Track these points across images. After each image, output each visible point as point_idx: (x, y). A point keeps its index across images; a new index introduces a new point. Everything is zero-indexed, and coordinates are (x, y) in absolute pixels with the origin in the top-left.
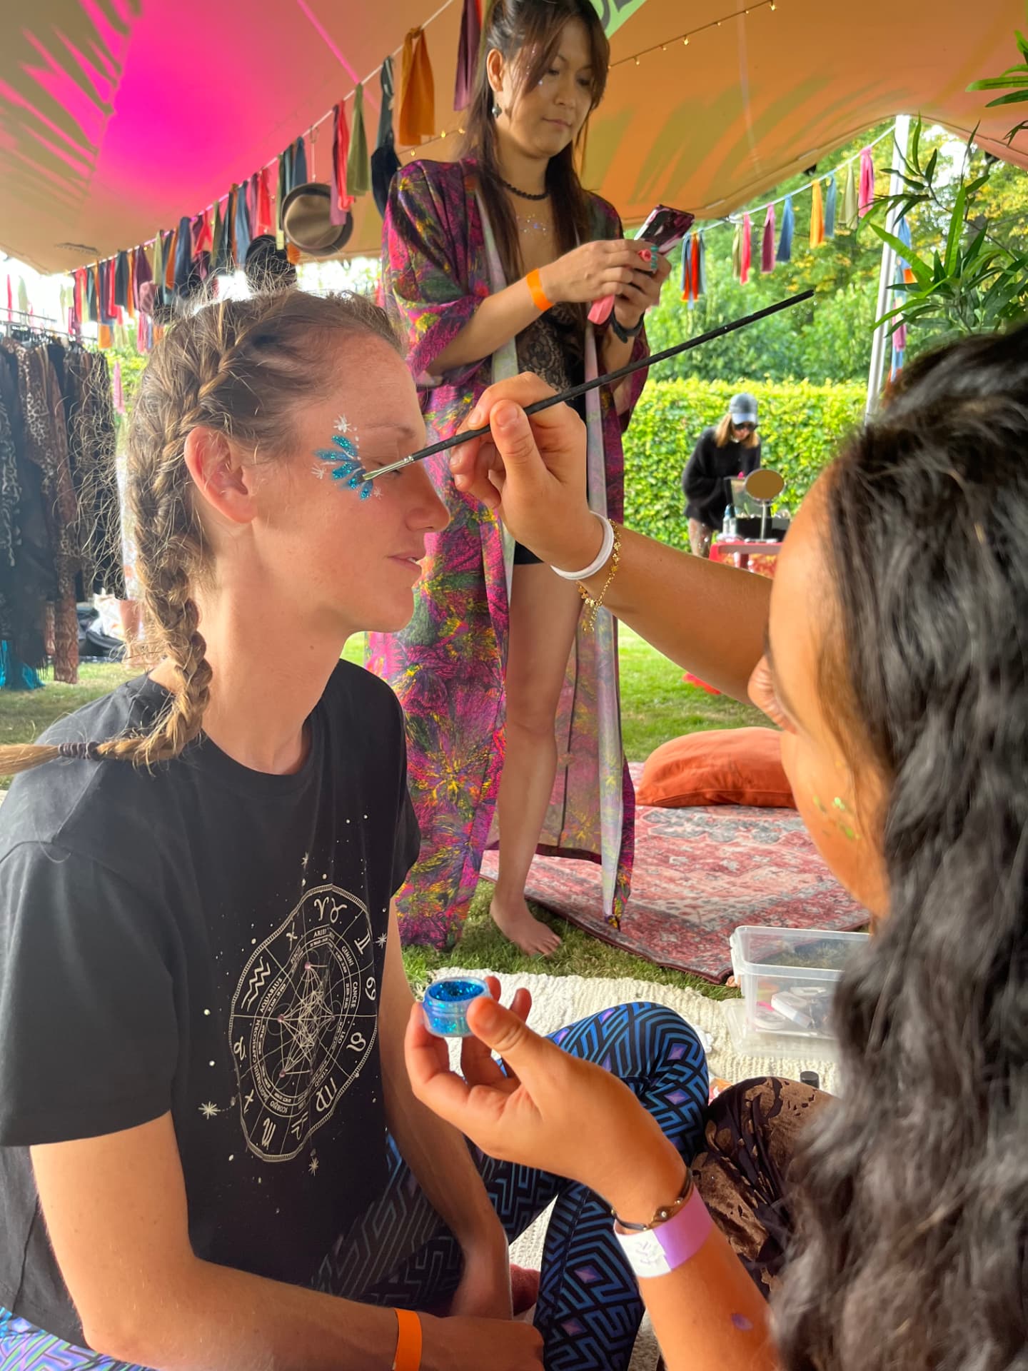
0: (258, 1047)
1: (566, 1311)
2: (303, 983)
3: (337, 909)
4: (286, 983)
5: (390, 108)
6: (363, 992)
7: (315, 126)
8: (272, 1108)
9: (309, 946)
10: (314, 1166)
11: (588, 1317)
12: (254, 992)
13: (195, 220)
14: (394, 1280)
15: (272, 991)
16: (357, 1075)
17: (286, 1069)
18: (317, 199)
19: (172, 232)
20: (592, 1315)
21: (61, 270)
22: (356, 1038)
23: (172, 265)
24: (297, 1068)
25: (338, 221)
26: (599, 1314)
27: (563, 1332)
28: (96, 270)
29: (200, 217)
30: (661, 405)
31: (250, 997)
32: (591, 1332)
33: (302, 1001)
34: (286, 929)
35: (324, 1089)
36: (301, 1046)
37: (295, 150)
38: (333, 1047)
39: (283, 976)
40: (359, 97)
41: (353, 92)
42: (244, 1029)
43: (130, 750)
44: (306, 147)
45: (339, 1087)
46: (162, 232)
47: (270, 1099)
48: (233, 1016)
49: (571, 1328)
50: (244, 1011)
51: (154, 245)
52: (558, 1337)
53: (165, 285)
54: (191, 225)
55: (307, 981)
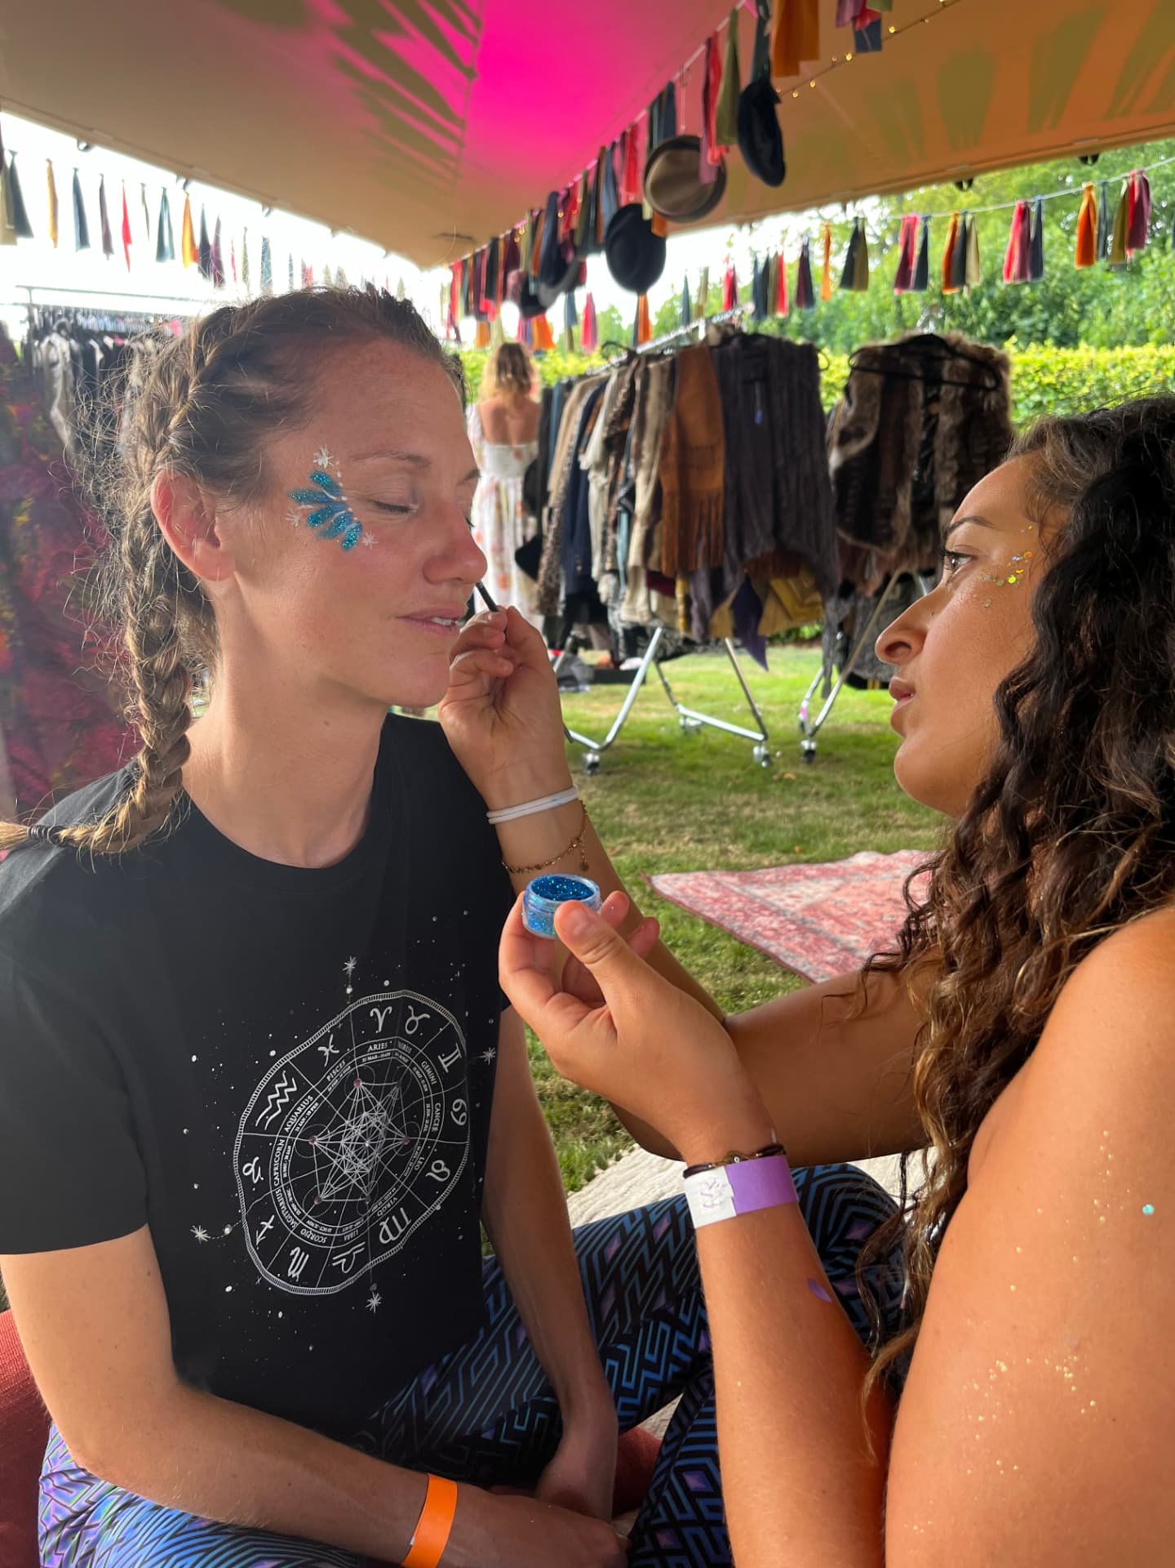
0: (281, 1169)
1: (664, 1518)
2: (350, 1102)
3: (417, 1019)
4: (318, 1101)
5: (766, 34)
6: (448, 1116)
7: (687, 65)
8: (303, 1237)
9: (360, 1062)
10: (374, 1302)
11: (687, 1532)
12: (275, 1109)
13: (563, 193)
14: (488, 1435)
15: (299, 1109)
16: (438, 1208)
17: (323, 1196)
18: (685, 154)
19: (541, 211)
20: (693, 1530)
21: (441, 264)
22: (438, 1167)
23: (538, 250)
24: (339, 1195)
25: (708, 177)
26: (701, 1532)
27: (655, 1542)
28: (471, 262)
29: (568, 190)
30: (1160, 377)
31: (269, 1114)
32: (685, 1550)
33: (347, 1122)
34: (322, 1040)
35: (391, 1220)
36: (346, 1172)
37: (664, 97)
38: (407, 1173)
39: (313, 1094)
40: (733, 25)
41: (726, 21)
42: (259, 1148)
43: (86, 838)
44: (677, 93)
45: (413, 1218)
46: (532, 211)
47: (300, 1227)
48: (241, 1133)
49: (665, 1540)
50: (260, 1129)
51: (523, 228)
52: (649, 1547)
53: (532, 273)
54: (560, 199)
55: (356, 1100)
